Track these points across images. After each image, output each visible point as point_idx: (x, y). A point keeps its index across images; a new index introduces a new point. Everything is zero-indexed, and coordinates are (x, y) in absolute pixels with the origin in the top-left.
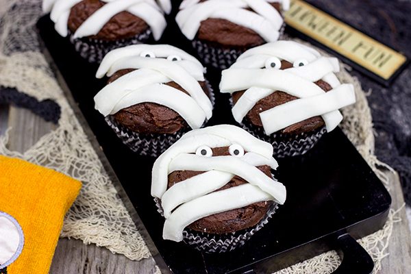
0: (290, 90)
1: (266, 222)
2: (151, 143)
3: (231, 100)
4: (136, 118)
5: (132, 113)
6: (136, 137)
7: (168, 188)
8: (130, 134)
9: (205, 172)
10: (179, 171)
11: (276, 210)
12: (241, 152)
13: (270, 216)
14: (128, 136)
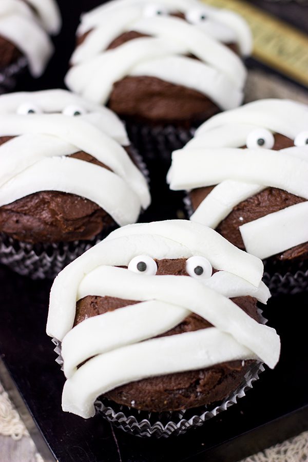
0: (292, 187)
1: (243, 394)
2: (55, 259)
3: (187, 202)
4: (25, 219)
5: (18, 212)
6: (27, 251)
7: (75, 324)
8: (17, 249)
9: (140, 302)
10: (96, 297)
11: (261, 374)
12: (208, 270)
13: (249, 384)
14: (14, 251)
